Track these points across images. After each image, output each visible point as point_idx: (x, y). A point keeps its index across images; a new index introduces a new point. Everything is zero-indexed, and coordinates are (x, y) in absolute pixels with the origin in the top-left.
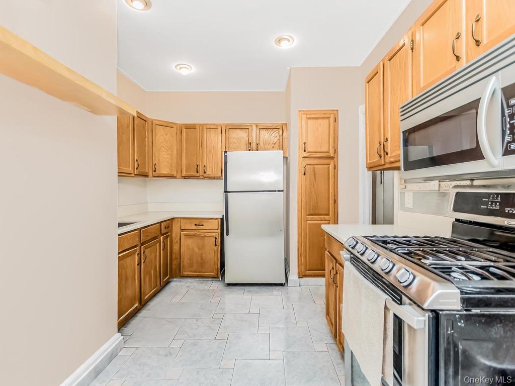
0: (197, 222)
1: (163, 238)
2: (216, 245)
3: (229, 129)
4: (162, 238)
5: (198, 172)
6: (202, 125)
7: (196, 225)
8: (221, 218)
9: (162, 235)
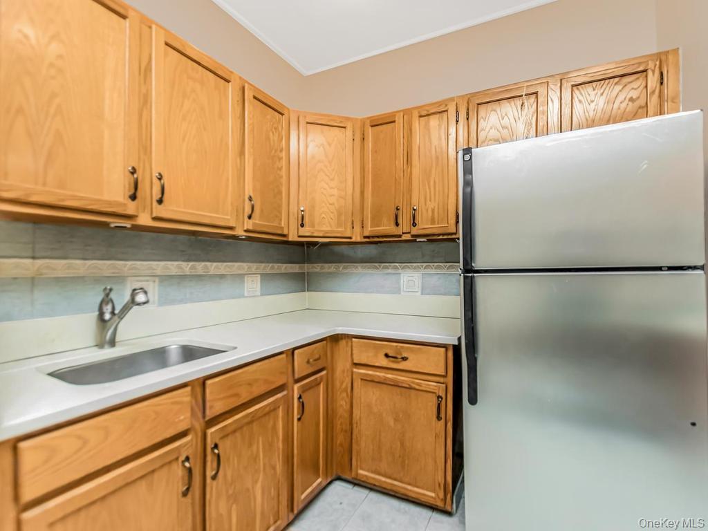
0: (391, 349)
1: (299, 388)
2: (439, 418)
3: (478, 104)
4: (296, 387)
5: (397, 224)
6: (407, 112)
7: (387, 356)
8: (454, 346)
9: (297, 381)
